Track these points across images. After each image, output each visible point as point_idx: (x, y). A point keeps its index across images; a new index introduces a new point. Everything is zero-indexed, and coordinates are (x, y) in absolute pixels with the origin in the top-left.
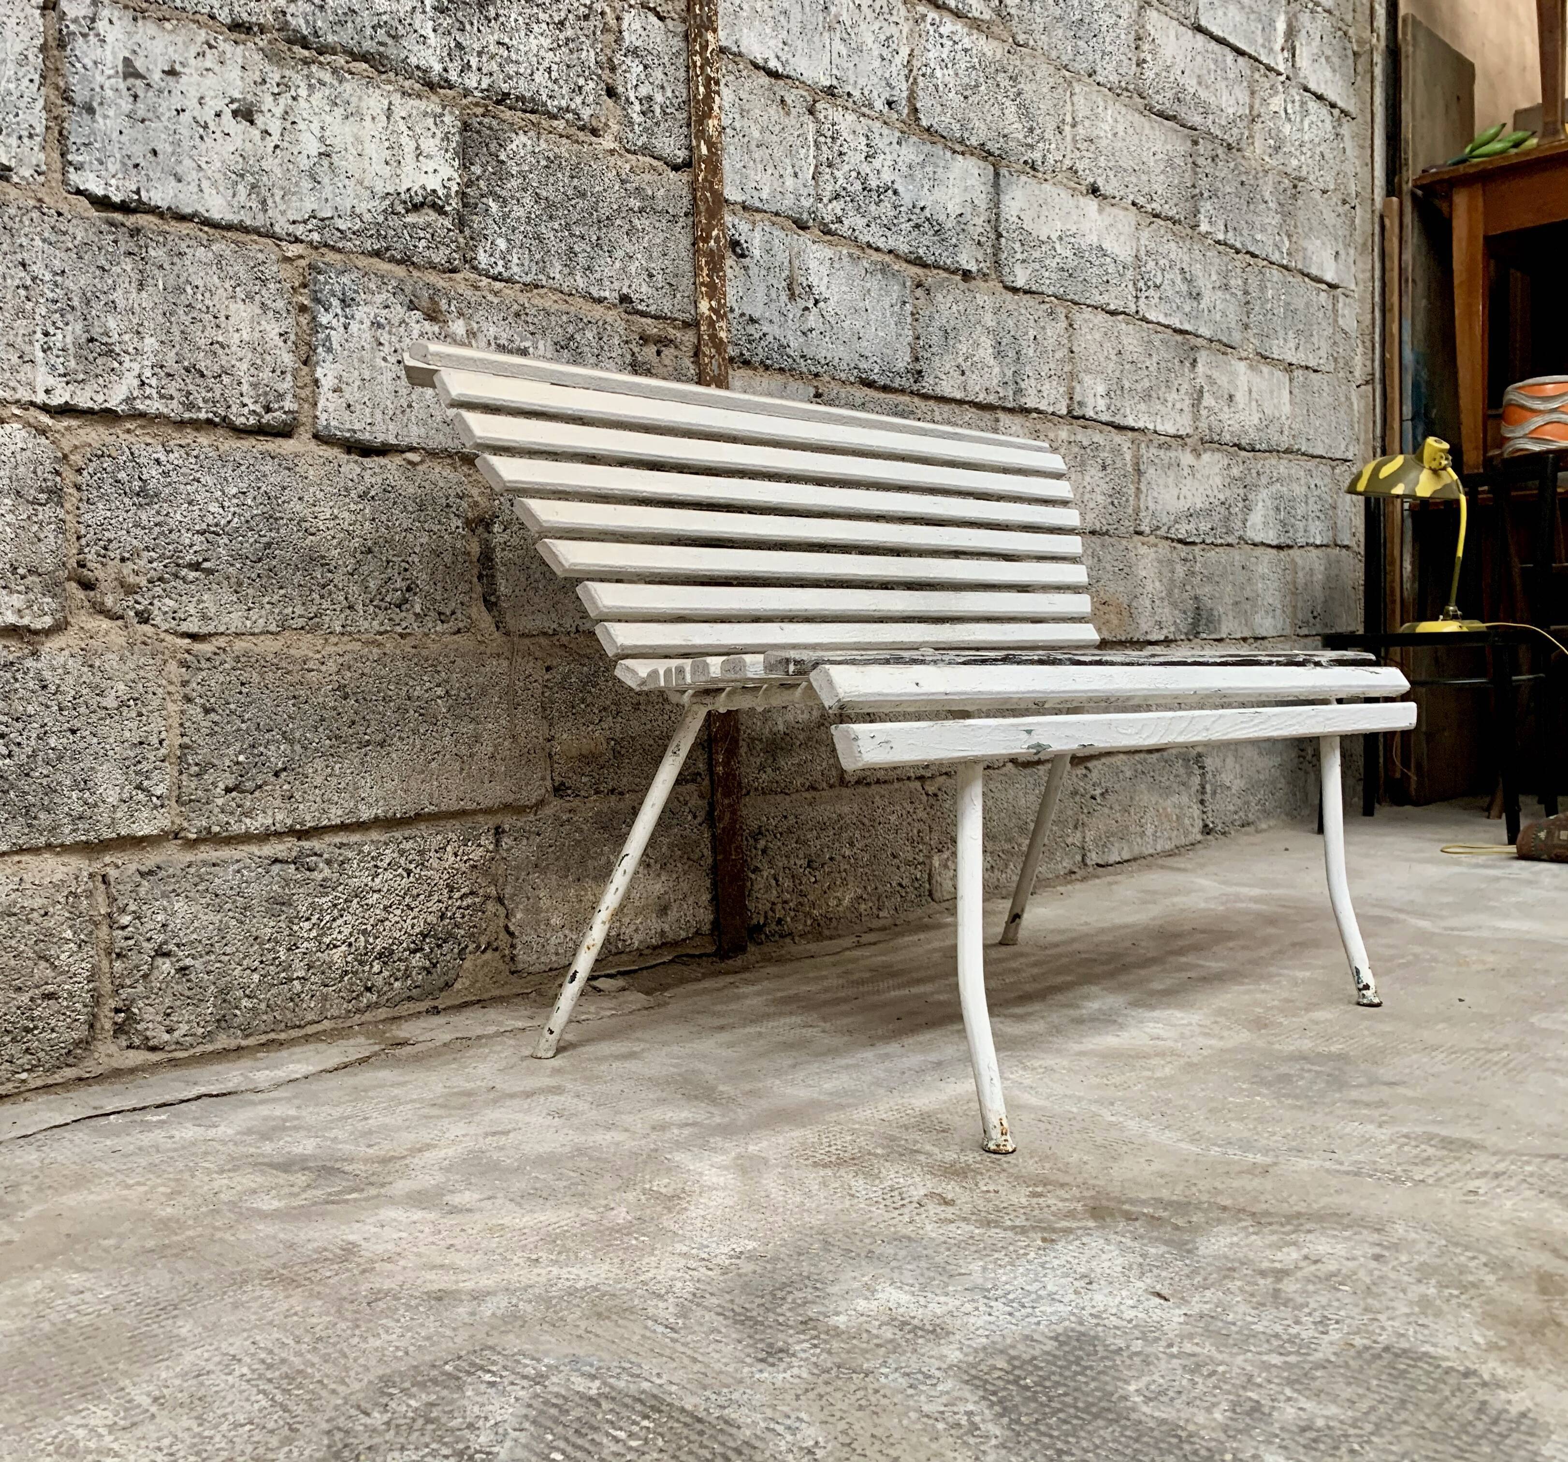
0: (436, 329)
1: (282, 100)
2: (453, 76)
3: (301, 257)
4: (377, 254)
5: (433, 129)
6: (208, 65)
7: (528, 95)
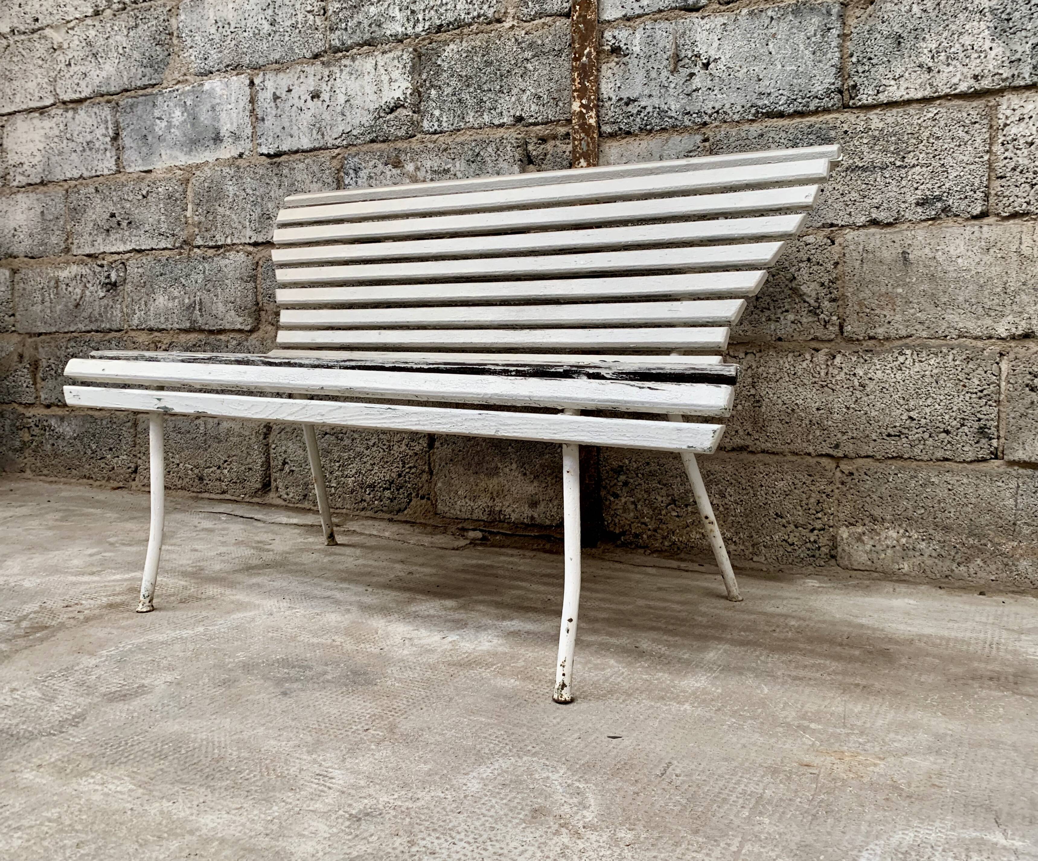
0: (399, 171)
1: (329, 83)
2: (410, 31)
3: (339, 154)
4: (372, 141)
5: (398, 65)
6: (301, 80)
7: (452, 20)
